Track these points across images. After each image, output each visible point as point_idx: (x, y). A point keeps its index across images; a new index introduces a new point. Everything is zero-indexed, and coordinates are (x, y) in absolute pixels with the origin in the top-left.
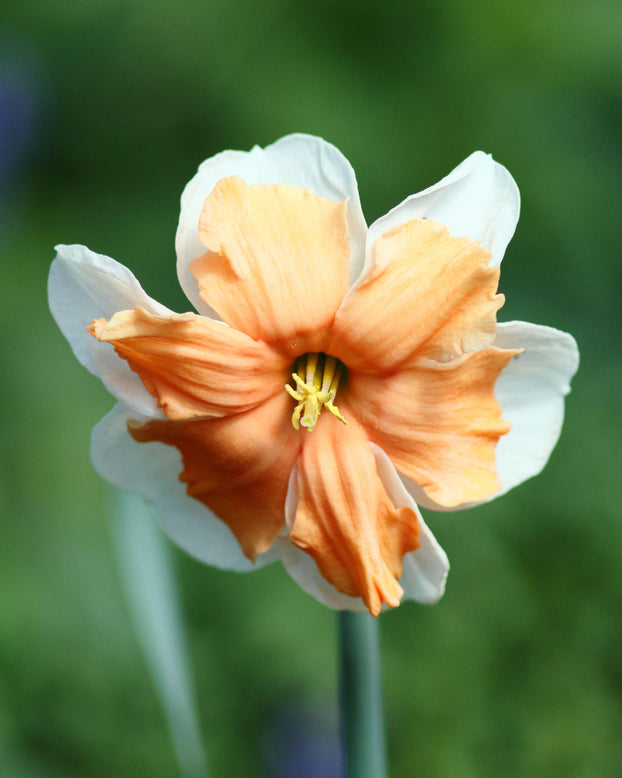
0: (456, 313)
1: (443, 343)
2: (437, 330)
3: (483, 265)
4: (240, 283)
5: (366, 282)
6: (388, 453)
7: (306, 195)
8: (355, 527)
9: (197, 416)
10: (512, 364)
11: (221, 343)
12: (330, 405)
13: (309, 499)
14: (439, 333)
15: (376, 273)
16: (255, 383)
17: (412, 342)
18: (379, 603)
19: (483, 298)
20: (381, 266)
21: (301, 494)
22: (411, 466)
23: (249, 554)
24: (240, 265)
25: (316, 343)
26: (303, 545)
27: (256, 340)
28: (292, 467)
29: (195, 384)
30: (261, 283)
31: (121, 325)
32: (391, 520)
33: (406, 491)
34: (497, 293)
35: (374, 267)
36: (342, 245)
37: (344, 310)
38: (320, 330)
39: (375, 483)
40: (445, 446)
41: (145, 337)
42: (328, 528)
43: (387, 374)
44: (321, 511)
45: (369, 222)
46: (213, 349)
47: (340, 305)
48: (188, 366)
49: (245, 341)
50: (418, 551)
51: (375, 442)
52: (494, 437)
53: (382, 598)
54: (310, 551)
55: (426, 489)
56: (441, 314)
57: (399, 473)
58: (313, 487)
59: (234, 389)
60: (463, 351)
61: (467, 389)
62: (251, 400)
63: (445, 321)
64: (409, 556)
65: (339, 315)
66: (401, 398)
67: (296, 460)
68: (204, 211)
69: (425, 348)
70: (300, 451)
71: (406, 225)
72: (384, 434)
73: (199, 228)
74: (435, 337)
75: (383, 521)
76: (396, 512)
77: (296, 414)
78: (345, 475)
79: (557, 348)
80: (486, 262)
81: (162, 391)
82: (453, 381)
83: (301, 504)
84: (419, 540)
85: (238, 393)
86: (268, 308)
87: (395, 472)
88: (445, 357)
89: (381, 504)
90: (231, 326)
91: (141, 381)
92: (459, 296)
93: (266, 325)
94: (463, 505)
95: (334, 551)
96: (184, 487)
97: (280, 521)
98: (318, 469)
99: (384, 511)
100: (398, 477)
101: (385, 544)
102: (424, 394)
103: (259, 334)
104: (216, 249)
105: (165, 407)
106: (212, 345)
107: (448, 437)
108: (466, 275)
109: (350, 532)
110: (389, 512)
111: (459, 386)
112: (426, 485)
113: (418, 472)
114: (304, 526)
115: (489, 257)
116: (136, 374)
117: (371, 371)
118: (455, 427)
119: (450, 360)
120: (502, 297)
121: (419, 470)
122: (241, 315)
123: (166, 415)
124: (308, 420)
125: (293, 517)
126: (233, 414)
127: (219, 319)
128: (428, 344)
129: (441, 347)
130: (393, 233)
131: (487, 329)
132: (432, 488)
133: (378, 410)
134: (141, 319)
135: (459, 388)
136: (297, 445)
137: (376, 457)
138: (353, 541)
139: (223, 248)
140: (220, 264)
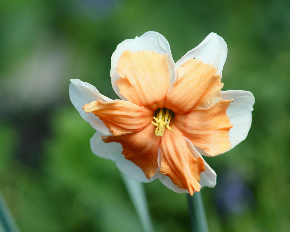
0: (207, 91)
1: (204, 101)
2: (202, 97)
3: (214, 74)
4: (133, 87)
5: (176, 83)
6: (190, 140)
7: (154, 53)
8: (182, 166)
9: (123, 134)
10: (231, 103)
11: (128, 109)
12: (168, 126)
13: (165, 158)
14: (202, 98)
15: (179, 80)
16: (142, 121)
17: (194, 102)
18: (193, 191)
19: (216, 85)
20: (180, 77)
21: (162, 157)
22: (198, 143)
23: (148, 177)
24: (132, 81)
25: (161, 105)
26: (165, 174)
27: (140, 106)
28: (158, 147)
29: (121, 123)
30: (140, 87)
31: (93, 107)
32: (194, 162)
33: (198, 152)
34: (221, 82)
35: (178, 78)
36: (167, 70)
37: (169, 93)
38: (162, 100)
39: (187, 150)
40: (210, 135)
41: (102, 109)
42: (173, 167)
43: (187, 113)
44: (170, 162)
45: (175, 62)
46: (126, 111)
47: (168, 91)
48: (118, 118)
49: (137, 107)
50: (205, 171)
51: (185, 136)
52: (227, 129)
53: (193, 189)
54: (168, 175)
55: (205, 150)
56: (202, 92)
57: (194, 146)
58: (166, 154)
59: (135, 124)
60: (211, 104)
61: (216, 115)
62: (141, 126)
63: (204, 94)
64: (203, 173)
65: (168, 95)
66: (193, 121)
67: (159, 145)
68: (118, 64)
69: (199, 103)
70: (160, 142)
71: (188, 62)
72: (188, 133)
73: (117, 70)
74: (201, 99)
75: (191, 163)
76: (195, 159)
77: (156, 131)
78: (176, 149)
79: (246, 96)
80: (216, 73)
81: (111, 126)
82: (210, 113)
83: (163, 160)
84: (204, 168)
85: (136, 125)
86: (144, 95)
87: (193, 146)
88: (205, 106)
89: (190, 157)
90: (132, 103)
91: (104, 123)
92: (208, 85)
93: (143, 101)
94: (218, 154)
95: (176, 175)
96: (124, 156)
97: (157, 166)
98: (167, 147)
99: (191, 159)
100: (194, 147)
101: (193, 170)
102: (200, 119)
103: (141, 104)
104: (123, 77)
105: (112, 131)
106: (126, 110)
107: (211, 132)
108: (209, 78)
109: (180, 168)
110: (193, 159)
111: (213, 114)
112: (205, 149)
113: (202, 145)
114: (164, 167)
115: (216, 71)
116: (102, 121)
117: (182, 113)
118: (213, 128)
119: (207, 107)
120: (223, 84)
121: (202, 144)
122: (134, 98)
123: (113, 134)
124: (160, 133)
125: (160, 164)
126: (136, 132)
127: (127, 100)
128: (199, 102)
129: (204, 103)
130: (184, 65)
131: (218, 95)
132: (207, 150)
133: (185, 125)
134: (99, 104)
135: (212, 115)
136: (159, 140)
137: (186, 142)
138: (181, 171)
139: (125, 76)
140: (126, 81)
